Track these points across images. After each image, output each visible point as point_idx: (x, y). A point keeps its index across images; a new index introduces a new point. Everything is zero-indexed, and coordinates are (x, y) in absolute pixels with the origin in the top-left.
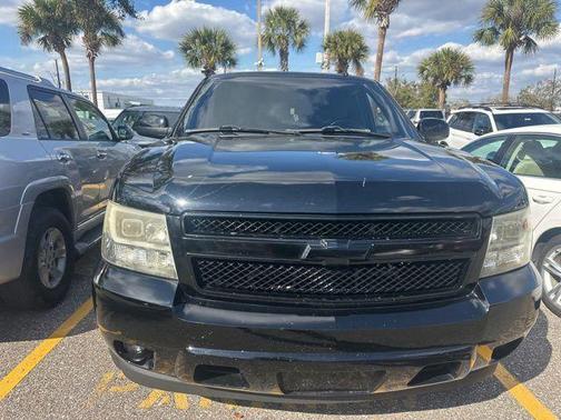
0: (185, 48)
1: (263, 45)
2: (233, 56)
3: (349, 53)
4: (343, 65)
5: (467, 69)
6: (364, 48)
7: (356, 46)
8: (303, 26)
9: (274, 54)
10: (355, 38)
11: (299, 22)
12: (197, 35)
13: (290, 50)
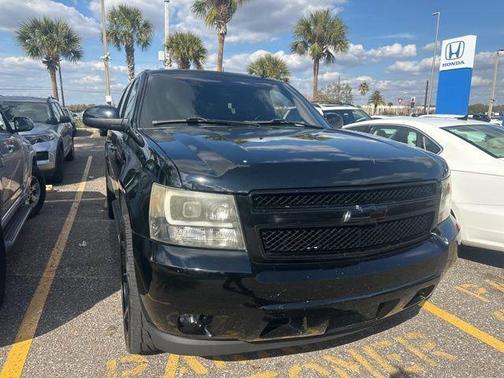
0: (23, 38)
1: (108, 41)
2: (78, 49)
3: (191, 53)
4: (185, 63)
5: (285, 73)
6: (203, 51)
7: (196, 48)
8: (146, 25)
9: (120, 49)
10: (194, 41)
11: (142, 22)
12: (36, 25)
13: (135, 47)
